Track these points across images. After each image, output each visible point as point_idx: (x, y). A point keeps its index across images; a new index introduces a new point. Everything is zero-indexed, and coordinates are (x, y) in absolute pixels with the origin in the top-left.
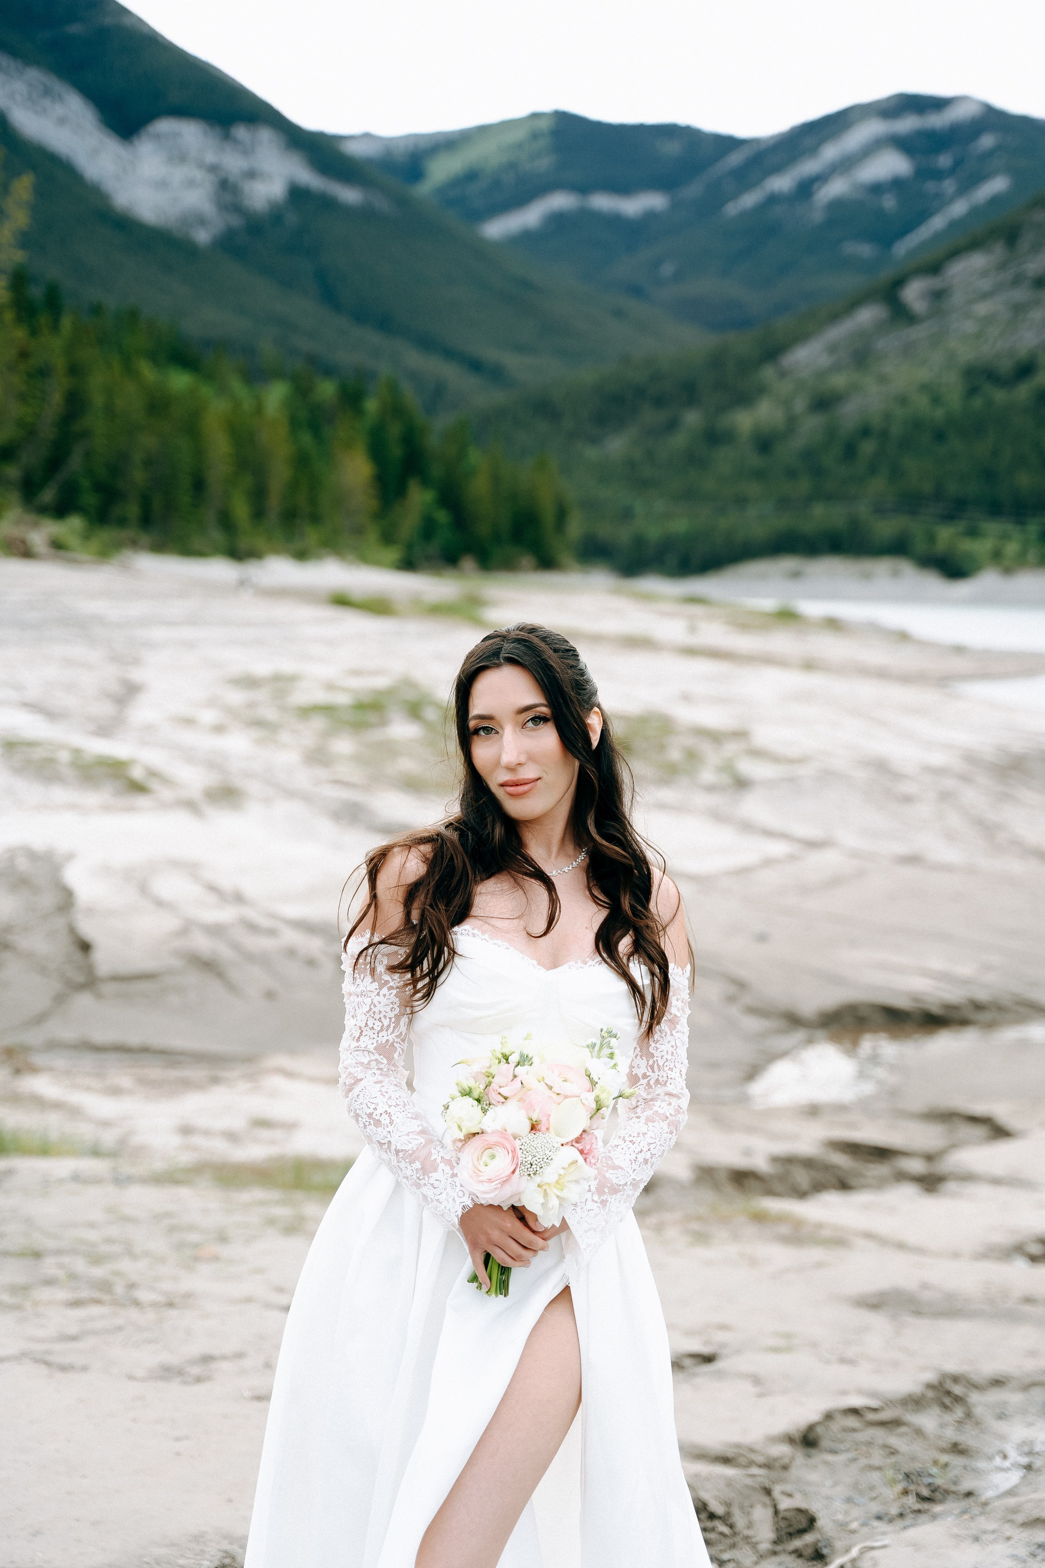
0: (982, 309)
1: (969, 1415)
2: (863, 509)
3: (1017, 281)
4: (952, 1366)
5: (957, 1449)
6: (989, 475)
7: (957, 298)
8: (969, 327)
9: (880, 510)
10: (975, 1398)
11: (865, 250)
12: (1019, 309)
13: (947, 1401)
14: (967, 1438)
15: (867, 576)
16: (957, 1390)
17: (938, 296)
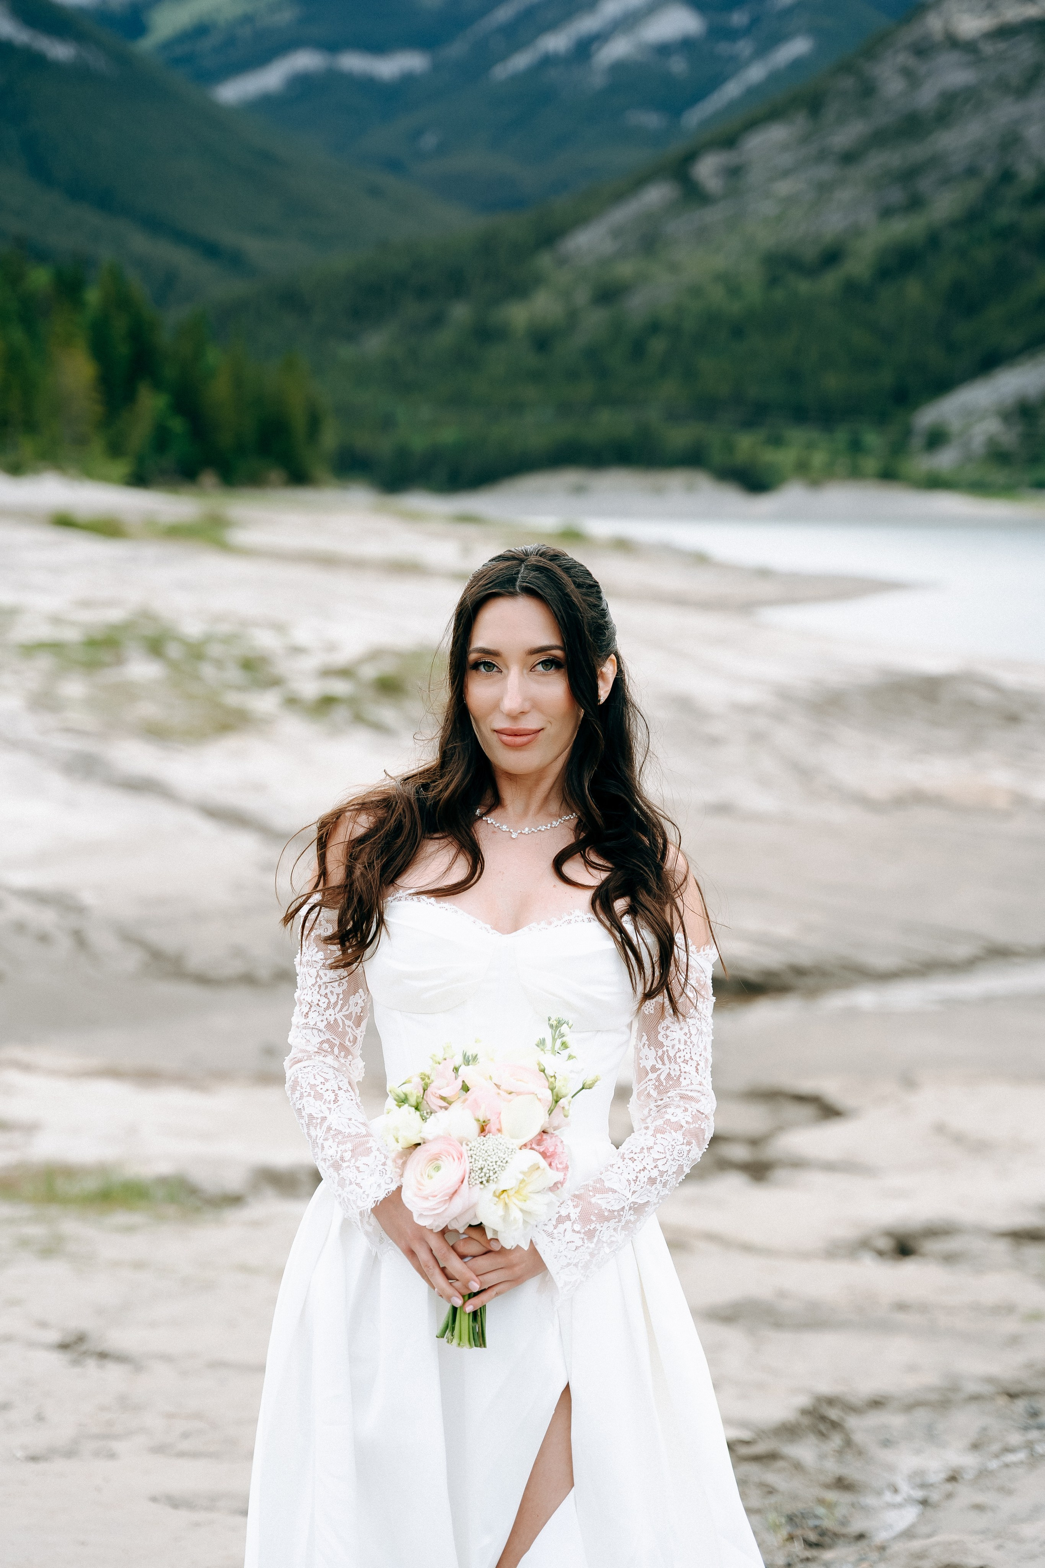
0: (784, 188)
1: (848, 1443)
2: (653, 415)
3: (822, 156)
4: (825, 1388)
5: (842, 1484)
6: (793, 376)
7: (755, 177)
8: (768, 208)
9: (673, 417)
10: (853, 1422)
11: (651, 120)
12: (824, 189)
13: (822, 1427)
14: (852, 1470)
15: (658, 491)
16: (833, 1414)
17: (734, 173)
